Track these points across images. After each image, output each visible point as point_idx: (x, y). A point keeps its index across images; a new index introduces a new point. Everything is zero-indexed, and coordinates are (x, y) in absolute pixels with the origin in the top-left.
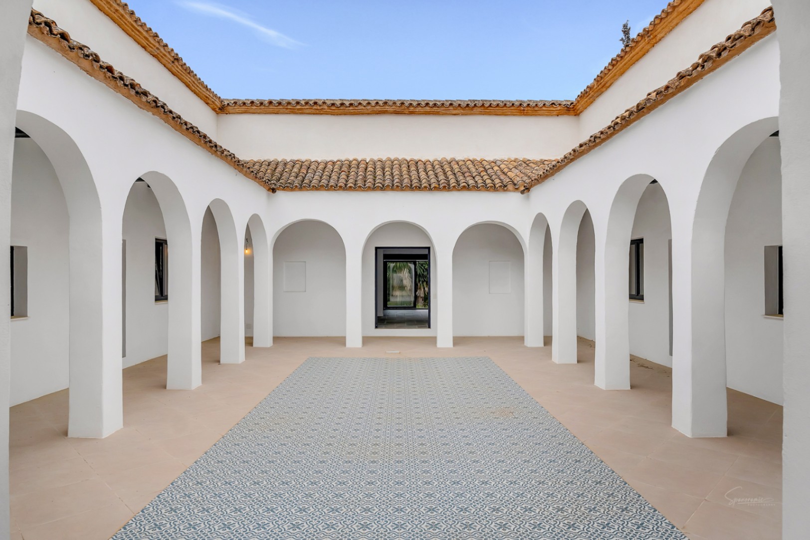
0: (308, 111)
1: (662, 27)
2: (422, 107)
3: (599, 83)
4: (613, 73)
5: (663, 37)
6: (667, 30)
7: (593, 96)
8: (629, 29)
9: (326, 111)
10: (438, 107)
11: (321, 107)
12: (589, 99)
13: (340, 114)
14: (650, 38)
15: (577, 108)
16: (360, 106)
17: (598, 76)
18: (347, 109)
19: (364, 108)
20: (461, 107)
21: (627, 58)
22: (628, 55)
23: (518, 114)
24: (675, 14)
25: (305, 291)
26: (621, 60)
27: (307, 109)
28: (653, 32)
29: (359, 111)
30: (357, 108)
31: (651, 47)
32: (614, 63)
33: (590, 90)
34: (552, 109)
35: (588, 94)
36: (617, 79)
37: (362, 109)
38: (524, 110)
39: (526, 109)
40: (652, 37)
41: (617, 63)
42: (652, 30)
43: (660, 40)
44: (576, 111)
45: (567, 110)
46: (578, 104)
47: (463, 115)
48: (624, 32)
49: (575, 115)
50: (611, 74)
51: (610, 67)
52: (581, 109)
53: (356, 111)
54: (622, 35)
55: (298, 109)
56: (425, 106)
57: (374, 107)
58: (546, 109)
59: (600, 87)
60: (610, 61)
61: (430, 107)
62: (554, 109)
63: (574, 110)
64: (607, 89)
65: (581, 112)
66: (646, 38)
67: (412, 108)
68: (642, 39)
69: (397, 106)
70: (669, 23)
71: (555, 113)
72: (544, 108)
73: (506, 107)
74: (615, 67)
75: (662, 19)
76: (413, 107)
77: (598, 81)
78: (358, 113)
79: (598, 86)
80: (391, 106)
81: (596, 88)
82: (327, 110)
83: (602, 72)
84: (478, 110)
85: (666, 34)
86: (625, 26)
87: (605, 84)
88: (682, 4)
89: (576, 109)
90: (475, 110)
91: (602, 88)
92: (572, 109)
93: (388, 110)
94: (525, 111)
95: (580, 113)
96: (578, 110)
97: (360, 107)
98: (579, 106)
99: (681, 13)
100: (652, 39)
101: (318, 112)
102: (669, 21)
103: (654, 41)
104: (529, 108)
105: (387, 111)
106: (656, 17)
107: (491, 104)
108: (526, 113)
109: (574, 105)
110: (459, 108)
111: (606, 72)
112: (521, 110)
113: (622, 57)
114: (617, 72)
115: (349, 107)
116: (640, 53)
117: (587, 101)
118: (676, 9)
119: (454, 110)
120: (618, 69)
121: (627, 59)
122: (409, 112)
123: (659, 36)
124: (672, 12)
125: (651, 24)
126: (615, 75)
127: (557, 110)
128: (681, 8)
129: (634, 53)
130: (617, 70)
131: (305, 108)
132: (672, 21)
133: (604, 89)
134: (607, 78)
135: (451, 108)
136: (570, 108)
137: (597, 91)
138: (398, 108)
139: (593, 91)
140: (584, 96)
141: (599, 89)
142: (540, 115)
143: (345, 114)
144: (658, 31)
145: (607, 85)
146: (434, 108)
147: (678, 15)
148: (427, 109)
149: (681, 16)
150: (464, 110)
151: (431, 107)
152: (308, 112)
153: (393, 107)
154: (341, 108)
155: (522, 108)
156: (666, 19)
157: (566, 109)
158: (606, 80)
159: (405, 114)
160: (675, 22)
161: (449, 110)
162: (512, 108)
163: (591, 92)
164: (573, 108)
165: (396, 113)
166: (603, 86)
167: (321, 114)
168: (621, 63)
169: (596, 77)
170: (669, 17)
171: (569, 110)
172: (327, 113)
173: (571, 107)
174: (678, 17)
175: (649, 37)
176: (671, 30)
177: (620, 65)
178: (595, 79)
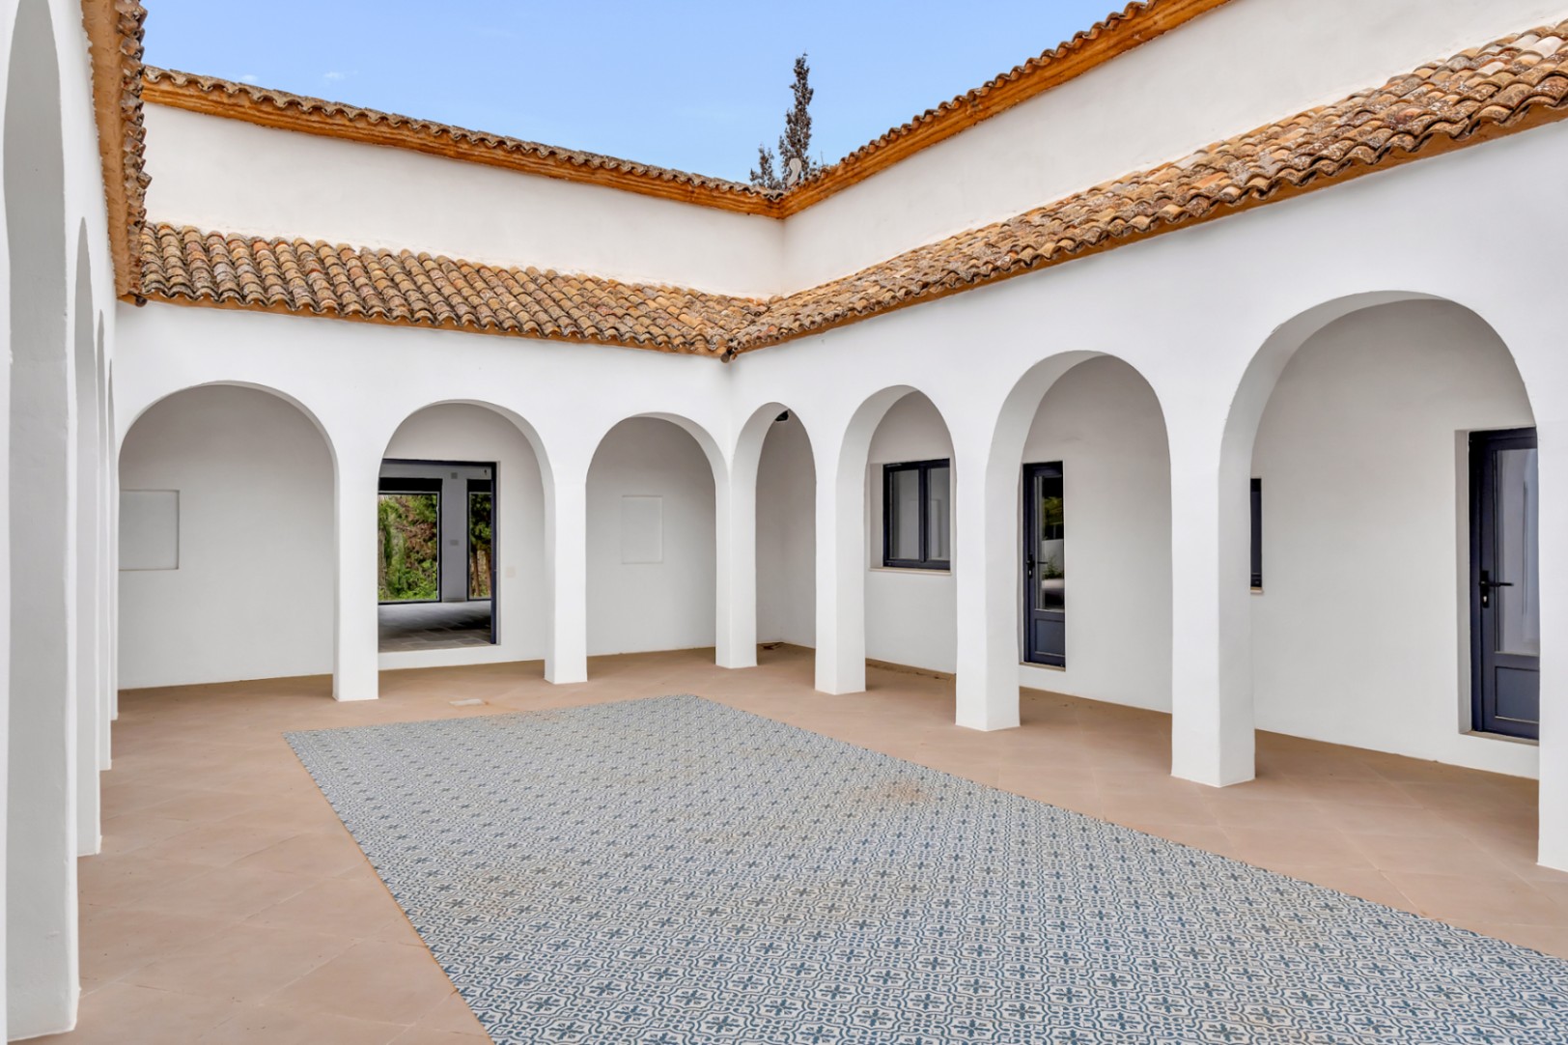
0: (192, 102)
1: (1004, 96)
2: (487, 147)
3: (849, 168)
4: (884, 155)
5: (998, 113)
6: (1010, 102)
7: (828, 188)
8: (808, 69)
9: (245, 113)
10: (523, 155)
11: (232, 101)
12: (819, 193)
13: (281, 128)
14: (976, 109)
15: (788, 206)
16: (338, 117)
17: (852, 155)
18: (304, 117)
19: (348, 123)
20: (573, 165)
21: (921, 133)
22: (925, 129)
23: (681, 197)
24: (1035, 79)
25: (177, 568)
26: (907, 135)
27: (192, 96)
28: (983, 100)
29: (335, 127)
30: (330, 121)
31: (970, 125)
32: (893, 136)
33: (827, 177)
34: (742, 199)
35: (819, 183)
36: (886, 167)
37: (344, 125)
38: (693, 192)
39: (697, 191)
40: (981, 107)
41: (897, 139)
42: (982, 97)
43: (991, 116)
44: (783, 210)
45: (767, 206)
46: (790, 199)
47: (572, 180)
48: (799, 74)
49: (778, 218)
50: (880, 156)
51: (883, 144)
52: (794, 208)
53: (327, 127)
54: (794, 79)
55: (163, 92)
56: (495, 148)
57: (375, 125)
58: (733, 197)
59: (849, 174)
60: (886, 133)
61: (504, 150)
62: (747, 200)
63: (779, 209)
64: (860, 181)
65: (792, 214)
66: (969, 107)
67: (466, 146)
68: (960, 107)
69: (429, 135)
70: (1020, 91)
71: (746, 208)
72: (729, 196)
73: (662, 180)
74: (891, 146)
75: (1006, 82)
76: (468, 143)
77: (847, 164)
78: (330, 132)
79: (846, 172)
80: (417, 133)
81: (842, 175)
82: (249, 111)
83: (862, 148)
84: (603, 176)
85: (1004, 109)
86: (800, 63)
87: (860, 173)
88: (1053, 66)
89: (783, 206)
90: (600, 175)
91: (852, 177)
92: (777, 206)
93: (409, 139)
94: (695, 195)
95: (788, 215)
96: (787, 210)
97: (339, 120)
98: (793, 203)
99: (1046, 80)
100: (981, 111)
101: (220, 109)
102: (1020, 88)
103: (982, 115)
104: (703, 191)
105: (404, 141)
106: (1000, 77)
107: (633, 168)
108: (696, 198)
109: (782, 199)
110: (568, 165)
111: (871, 151)
112: (687, 191)
113: (910, 130)
114: (892, 155)
115: (310, 113)
116: (949, 131)
117: (812, 196)
118: (1039, 72)
119: (556, 166)
120: (896, 149)
121: (922, 136)
122: (458, 152)
123: (994, 109)
124: (1029, 75)
125: (986, 85)
126: (886, 160)
127: (750, 203)
128: (1048, 73)
129: (937, 128)
130: (893, 151)
131: (187, 93)
132: (1024, 89)
133: (856, 180)
134: (869, 162)
135: (550, 162)
136: (774, 203)
137: (839, 182)
138: (432, 139)
139: (831, 180)
140: (809, 185)
141: (846, 179)
142: (719, 207)
143: (294, 130)
144: (996, 100)
145: (865, 174)
146: (515, 156)
147: (1038, 83)
148: (499, 154)
149: (1042, 85)
150: (576, 171)
151: (509, 152)
152: (192, 104)
153: (422, 135)
154: (289, 113)
155: (690, 188)
156: (1016, 84)
157: (766, 203)
158: (866, 165)
159: (445, 155)
160: (1030, 91)
161: (546, 165)
162: (672, 184)
163: (826, 180)
164: (778, 204)
165: (425, 150)
166: (856, 175)
167: (228, 117)
168: (906, 141)
169: (847, 155)
170: (1021, 82)
171: (771, 207)
172: (244, 118)
173: (777, 201)
174: (1038, 86)
175: (973, 106)
176: (1016, 104)
177: (903, 144)
178: (843, 160)
